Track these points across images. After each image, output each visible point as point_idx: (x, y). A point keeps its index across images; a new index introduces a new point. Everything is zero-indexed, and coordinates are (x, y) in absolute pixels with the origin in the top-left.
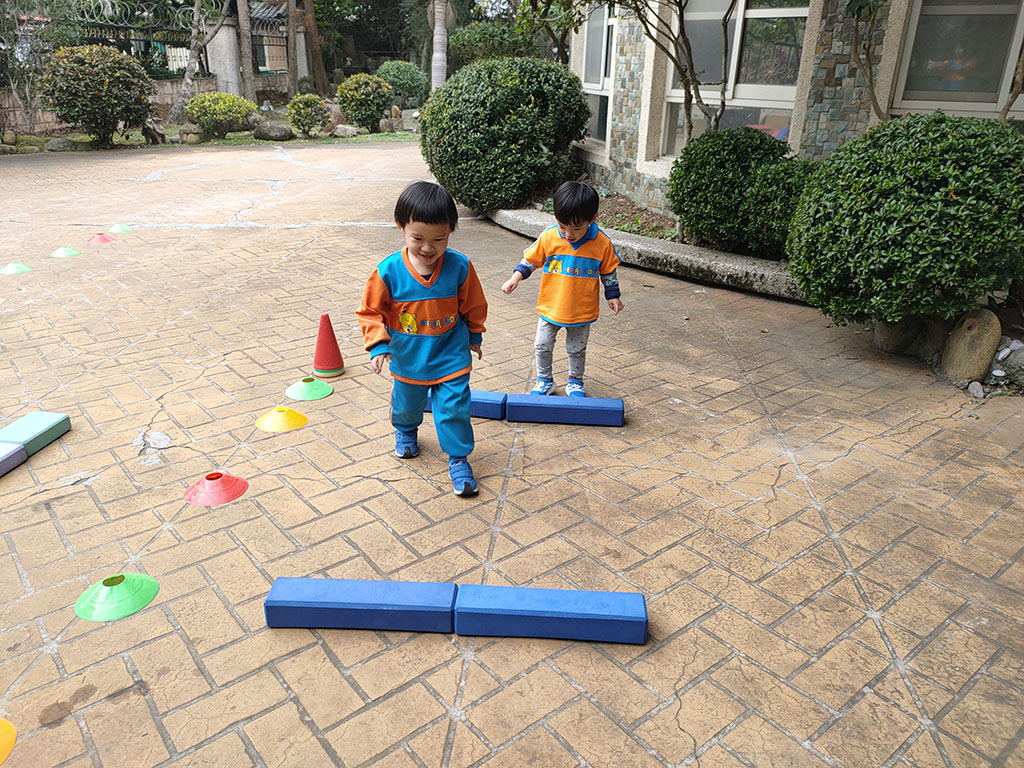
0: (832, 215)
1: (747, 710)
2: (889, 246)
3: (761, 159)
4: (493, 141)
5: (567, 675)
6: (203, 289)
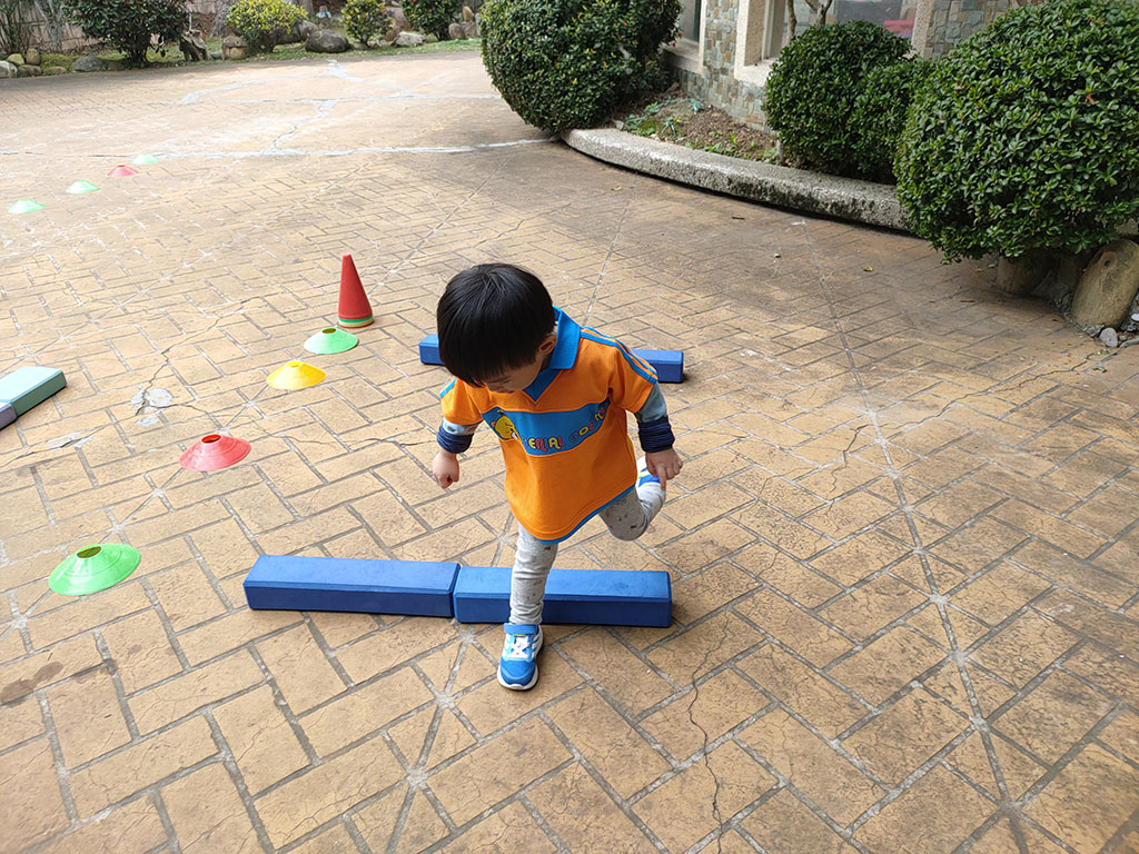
0: (945, 128)
1: (771, 703)
2: (1009, 165)
3: (874, 60)
4: (563, 46)
5: (574, 661)
6: (227, 227)
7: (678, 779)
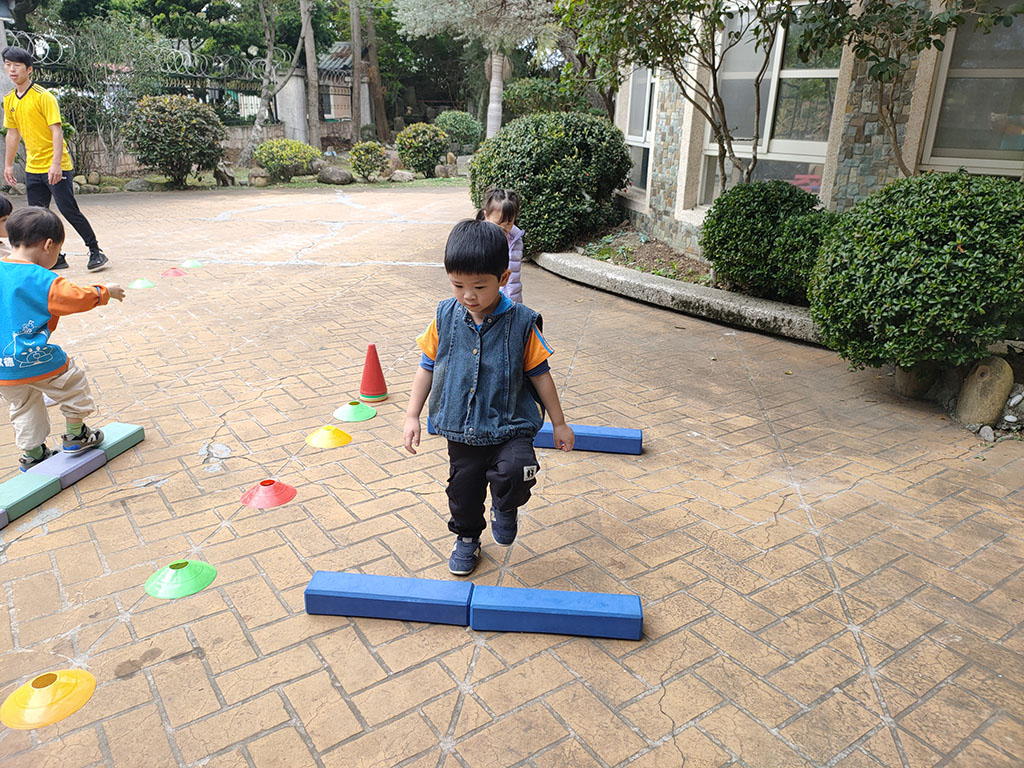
0: (848, 265)
1: (723, 700)
2: (900, 295)
3: (790, 210)
4: (538, 190)
5: (565, 662)
6: (264, 320)
7: (653, 754)
